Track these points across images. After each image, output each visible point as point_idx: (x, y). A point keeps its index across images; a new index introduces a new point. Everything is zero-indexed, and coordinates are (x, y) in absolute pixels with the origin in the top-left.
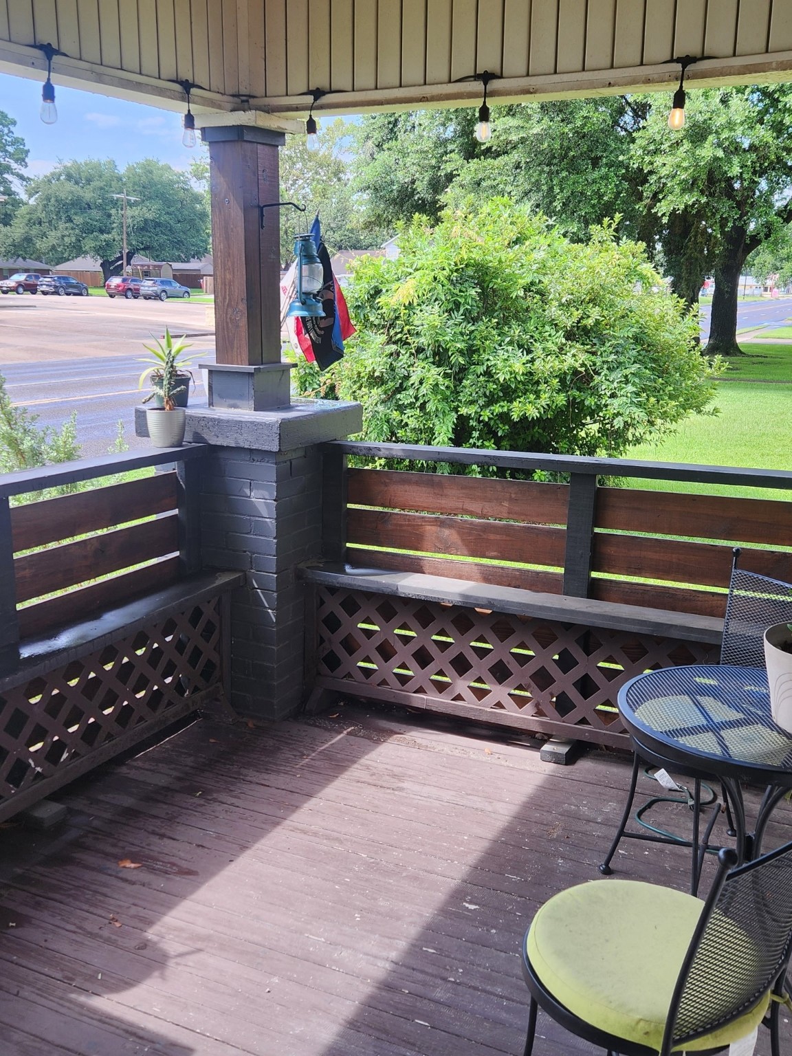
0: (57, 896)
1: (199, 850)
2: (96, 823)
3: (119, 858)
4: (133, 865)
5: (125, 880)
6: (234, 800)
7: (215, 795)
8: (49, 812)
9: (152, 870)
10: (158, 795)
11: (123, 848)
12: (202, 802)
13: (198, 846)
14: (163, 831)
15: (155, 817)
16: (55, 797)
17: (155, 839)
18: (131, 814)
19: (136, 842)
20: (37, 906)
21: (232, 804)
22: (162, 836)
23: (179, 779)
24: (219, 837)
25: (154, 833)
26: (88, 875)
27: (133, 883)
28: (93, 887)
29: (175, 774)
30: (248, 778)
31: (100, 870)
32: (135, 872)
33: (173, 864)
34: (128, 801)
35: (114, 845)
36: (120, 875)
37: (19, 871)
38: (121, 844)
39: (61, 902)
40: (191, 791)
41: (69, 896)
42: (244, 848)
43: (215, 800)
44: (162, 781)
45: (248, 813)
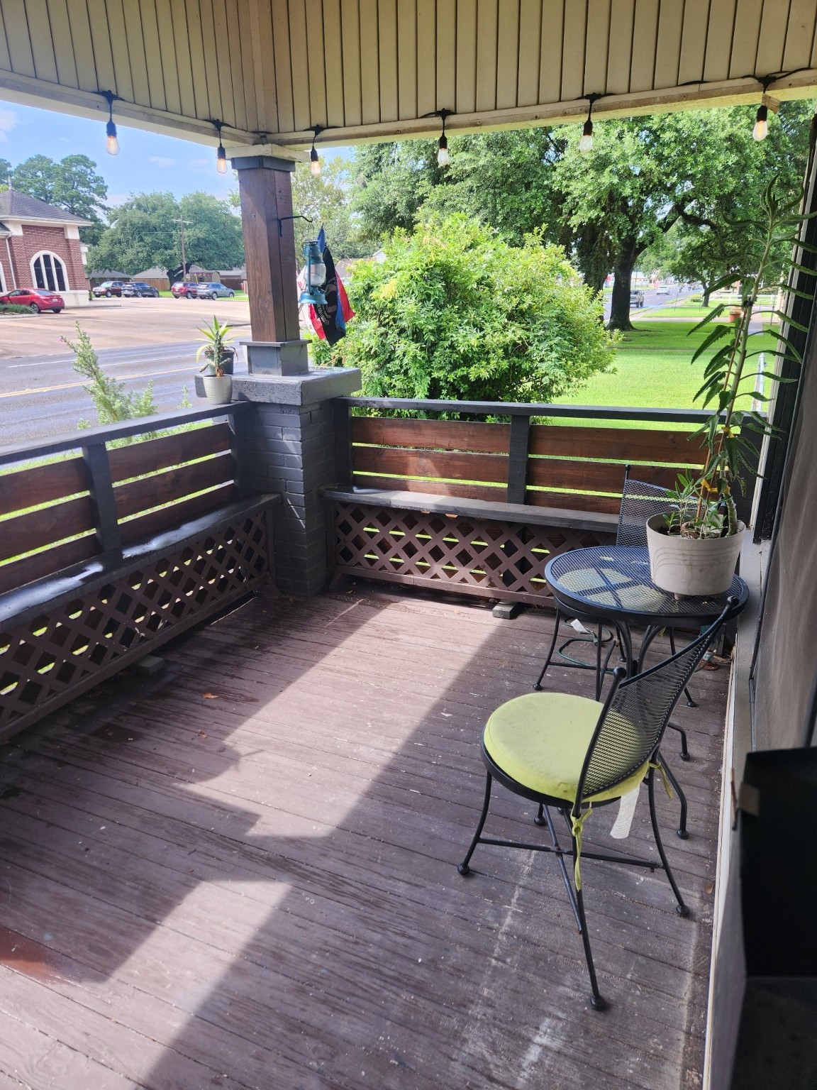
0: (161, 719)
1: (259, 685)
2: (186, 670)
3: (203, 692)
4: (213, 697)
5: (209, 707)
6: (282, 651)
7: (268, 648)
8: (152, 663)
9: (227, 699)
10: (228, 649)
11: (206, 685)
12: (259, 653)
13: (258, 682)
14: (233, 673)
15: (227, 664)
16: (155, 653)
17: (228, 679)
18: (209, 662)
19: (215, 681)
20: (147, 726)
21: (280, 654)
22: (233, 677)
23: (242, 638)
24: (272, 676)
25: (226, 675)
26: (182, 704)
27: (214, 708)
28: (187, 712)
29: (239, 634)
30: (291, 636)
31: (192, 701)
32: (215, 701)
33: (242, 695)
34: (207, 654)
35: (199, 684)
36: (205, 703)
37: (134, 704)
38: (204, 683)
39: (164, 723)
40: (251, 646)
41: (170, 719)
42: (289, 682)
43: (268, 652)
44: (231, 640)
45: (292, 659)
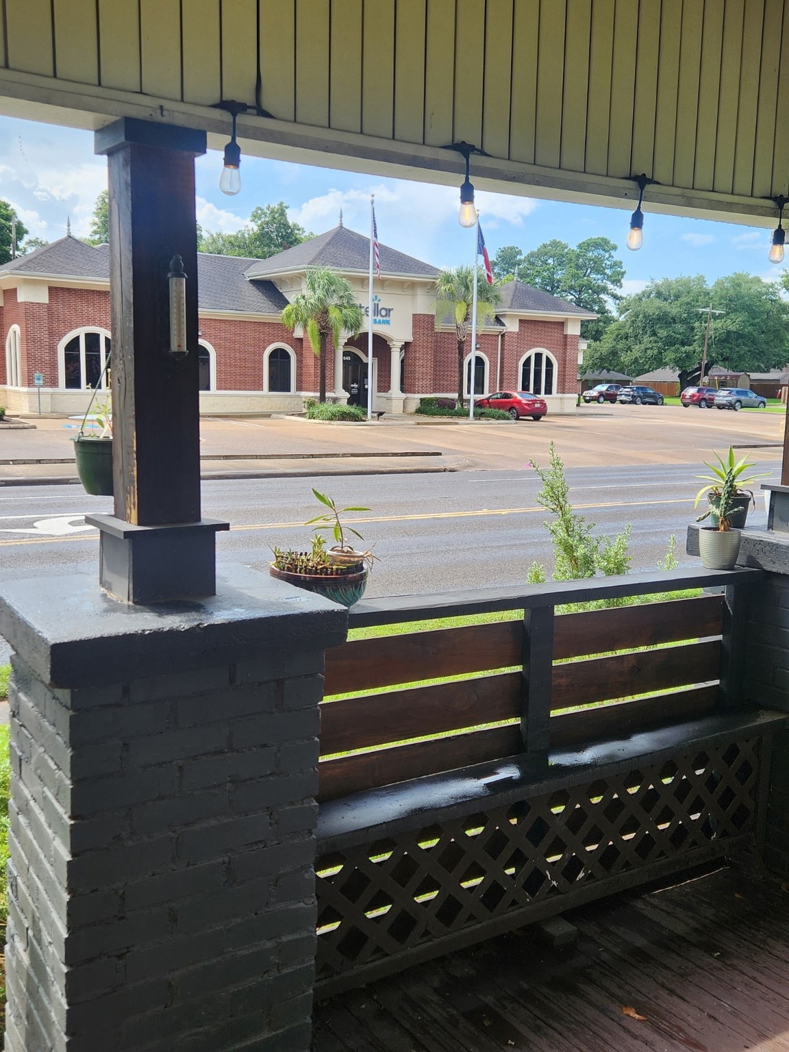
0: (556, 1025)
1: (710, 1022)
2: (605, 956)
3: (625, 1003)
4: (637, 1016)
5: (628, 1031)
6: (756, 974)
7: (735, 962)
8: (561, 930)
9: (658, 1030)
10: (672, 943)
11: (629, 993)
12: (719, 965)
13: (710, 1016)
14: (673, 987)
15: (666, 967)
16: (569, 915)
17: (663, 993)
18: (641, 957)
19: (643, 990)
20: (537, 1030)
21: (754, 978)
22: (672, 992)
23: (696, 930)
24: (735, 1013)
25: (663, 986)
26: (591, 1012)
27: (635, 1037)
28: (593, 1027)
29: (693, 923)
30: (774, 952)
31: (603, 1011)
32: (639, 1025)
33: (680, 1029)
34: (640, 941)
35: (620, 987)
36: (623, 1023)
37: (525, 986)
38: (627, 987)
39: (560, 1034)
40: (709, 948)
41: (570, 1030)
42: (763, 1036)
43: (734, 967)
44: (680, 929)
45: (771, 995)
